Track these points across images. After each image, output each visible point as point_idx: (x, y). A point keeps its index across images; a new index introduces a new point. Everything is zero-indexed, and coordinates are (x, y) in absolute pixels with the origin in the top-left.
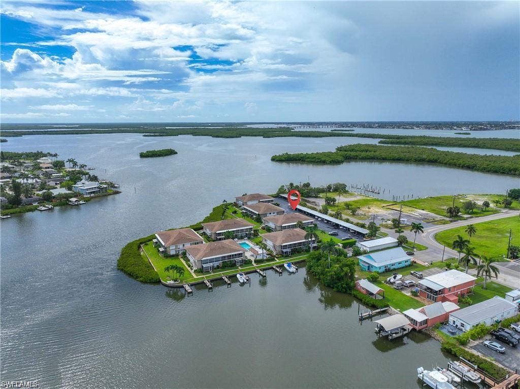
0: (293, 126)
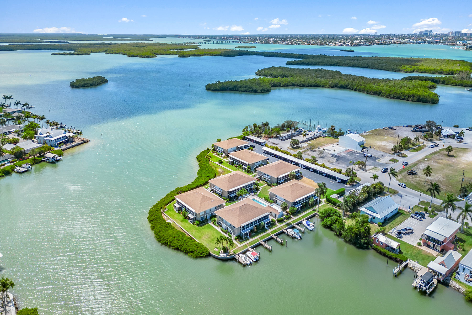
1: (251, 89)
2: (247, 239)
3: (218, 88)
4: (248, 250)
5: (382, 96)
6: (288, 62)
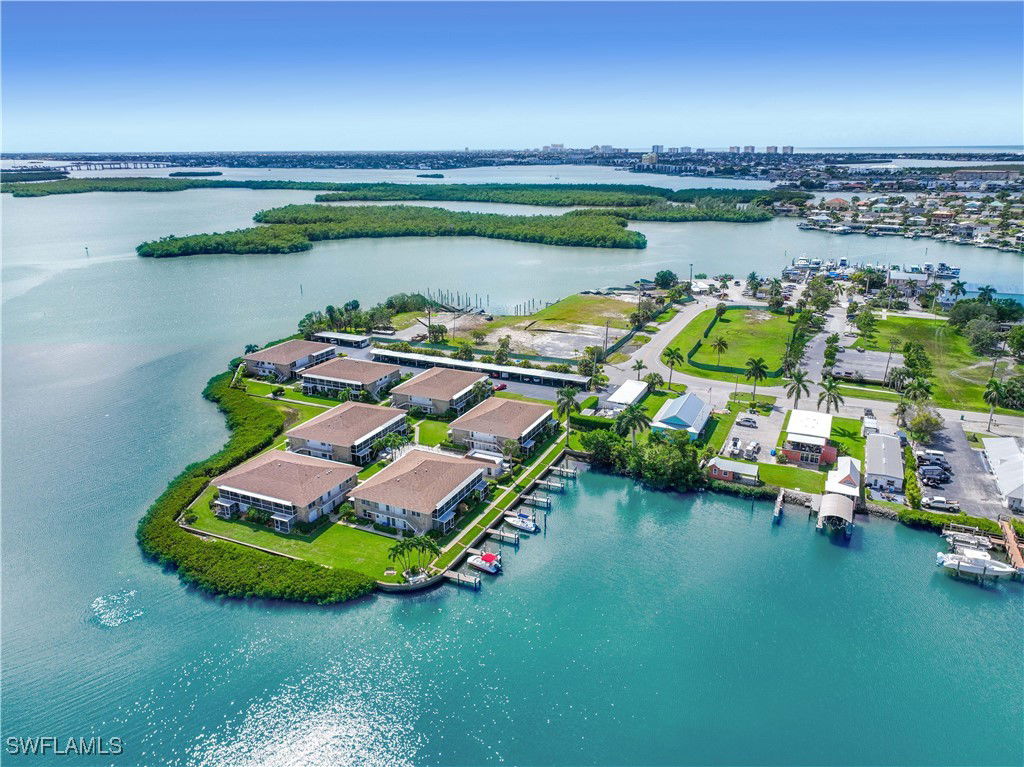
0: (49, 164)
1: (264, 247)
2: (453, 534)
3: (176, 251)
4: (468, 555)
5: (546, 243)
6: (318, 196)
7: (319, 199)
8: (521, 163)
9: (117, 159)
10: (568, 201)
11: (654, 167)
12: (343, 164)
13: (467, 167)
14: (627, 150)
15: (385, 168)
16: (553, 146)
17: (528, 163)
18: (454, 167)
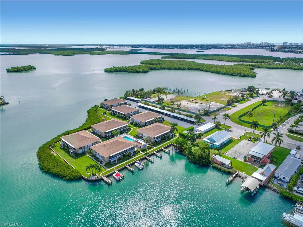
0: (104, 47)
3: (113, 71)
4: (114, 173)
6: (162, 57)
7: (162, 58)
8: (233, 48)
9: (120, 46)
10: (239, 61)
11: (279, 50)
12: (177, 48)
13: (214, 49)
14: (273, 44)
15: (189, 49)
16: (247, 42)
17: (235, 48)
18: (210, 49)
